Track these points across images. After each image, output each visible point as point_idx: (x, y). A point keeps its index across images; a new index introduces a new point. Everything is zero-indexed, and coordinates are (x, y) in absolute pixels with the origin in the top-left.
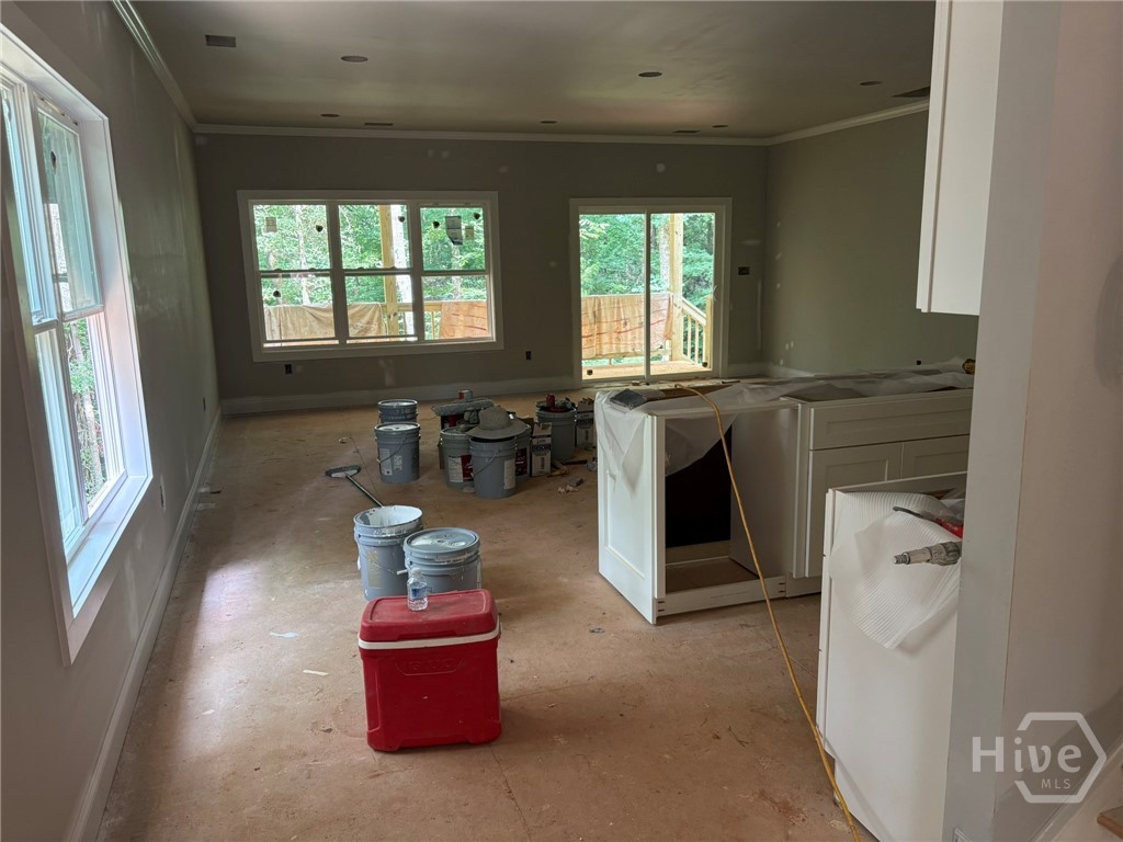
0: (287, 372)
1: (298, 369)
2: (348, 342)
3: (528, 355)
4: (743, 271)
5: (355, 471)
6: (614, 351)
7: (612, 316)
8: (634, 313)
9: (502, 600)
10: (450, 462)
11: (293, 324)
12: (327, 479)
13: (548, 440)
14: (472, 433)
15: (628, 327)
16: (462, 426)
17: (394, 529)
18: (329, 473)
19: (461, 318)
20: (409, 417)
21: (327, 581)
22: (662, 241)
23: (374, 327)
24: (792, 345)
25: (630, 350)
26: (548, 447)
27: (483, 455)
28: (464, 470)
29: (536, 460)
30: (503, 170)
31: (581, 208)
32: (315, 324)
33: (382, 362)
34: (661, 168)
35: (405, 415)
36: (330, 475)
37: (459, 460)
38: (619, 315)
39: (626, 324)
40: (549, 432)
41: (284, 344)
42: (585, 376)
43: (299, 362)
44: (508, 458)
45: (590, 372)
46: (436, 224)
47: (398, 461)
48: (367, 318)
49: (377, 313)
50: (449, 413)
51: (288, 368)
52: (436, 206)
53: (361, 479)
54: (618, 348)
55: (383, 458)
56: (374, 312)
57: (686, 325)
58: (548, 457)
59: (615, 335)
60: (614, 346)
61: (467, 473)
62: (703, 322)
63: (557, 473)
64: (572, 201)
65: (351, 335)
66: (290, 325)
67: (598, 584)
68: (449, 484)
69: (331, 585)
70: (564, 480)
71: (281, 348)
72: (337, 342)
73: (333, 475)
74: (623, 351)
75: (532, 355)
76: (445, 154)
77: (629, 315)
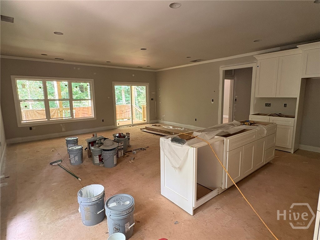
0: (30, 130)
1: (34, 128)
2: (50, 120)
3: (103, 121)
4: (152, 99)
5: (61, 162)
6: (120, 118)
7: (119, 110)
8: (124, 109)
9: (136, 214)
10: (95, 157)
11: (30, 115)
12: (51, 166)
13: (123, 147)
14: (102, 147)
15: (123, 112)
16: (97, 145)
17: (96, 198)
18: (51, 164)
19: (81, 111)
20: (76, 142)
21: (64, 217)
22: (122, 93)
23: (56, 114)
24: (164, 116)
25: (124, 118)
26: (123, 149)
27: (107, 155)
28: (99, 159)
29: (119, 153)
30: (95, 74)
31: (115, 84)
32: (37, 114)
33: (61, 125)
34: (133, 75)
35: (75, 142)
36: (52, 165)
37: (98, 156)
38: (121, 109)
39: (123, 111)
40: (122, 144)
41: (27, 121)
42: (118, 125)
43: (34, 126)
44: (115, 155)
45: (119, 124)
46: (76, 87)
47: (77, 158)
48: (54, 112)
49: (57, 111)
50: (91, 141)
51: (31, 128)
52: (76, 82)
53: (64, 165)
54: (121, 117)
55: (71, 157)
56: (56, 111)
57: (136, 111)
58: (122, 152)
59: (120, 114)
60: (120, 117)
61: (101, 160)
62: (141, 112)
63: (126, 156)
64: (113, 82)
65: (51, 117)
66: (29, 115)
67: (163, 199)
68: (94, 164)
69: (66, 219)
70: (128, 158)
71: (27, 123)
72: (47, 120)
73: (53, 164)
74: (122, 118)
75: (104, 121)
76: (79, 69)
77: (123, 109)
